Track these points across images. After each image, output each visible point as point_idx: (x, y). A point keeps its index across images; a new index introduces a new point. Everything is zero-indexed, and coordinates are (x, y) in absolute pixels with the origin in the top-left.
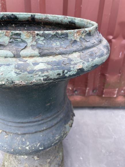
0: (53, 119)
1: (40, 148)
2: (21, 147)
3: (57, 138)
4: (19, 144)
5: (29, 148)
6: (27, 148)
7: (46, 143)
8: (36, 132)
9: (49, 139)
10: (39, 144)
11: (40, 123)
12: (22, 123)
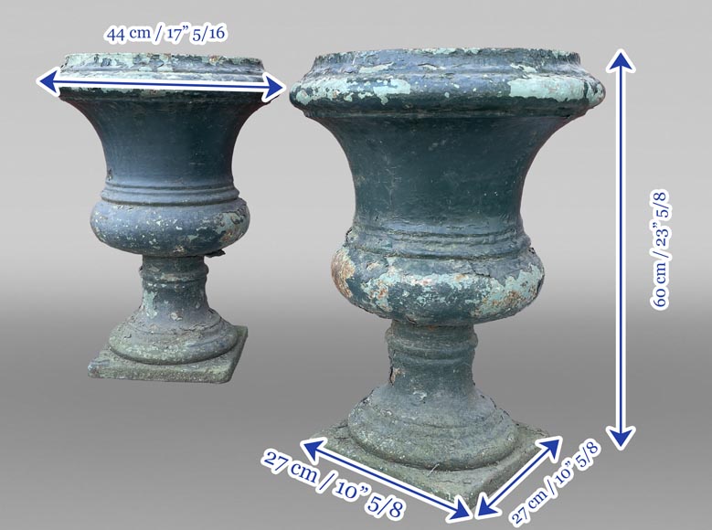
0: (203, 194)
1: (177, 228)
2: (150, 221)
3: (204, 222)
4: (147, 217)
5: (161, 223)
6: (159, 223)
7: (186, 222)
8: (173, 204)
9: (191, 218)
10: (176, 221)
11: (180, 192)
12: (155, 188)
